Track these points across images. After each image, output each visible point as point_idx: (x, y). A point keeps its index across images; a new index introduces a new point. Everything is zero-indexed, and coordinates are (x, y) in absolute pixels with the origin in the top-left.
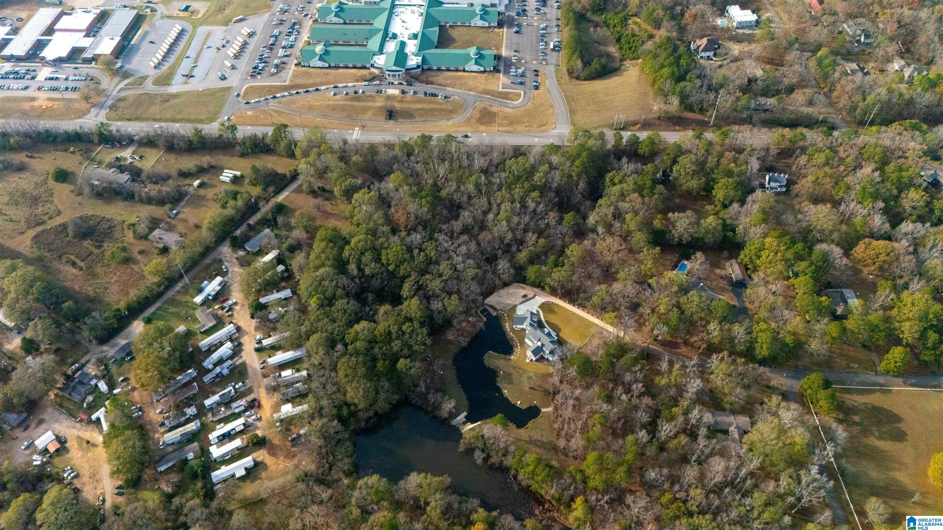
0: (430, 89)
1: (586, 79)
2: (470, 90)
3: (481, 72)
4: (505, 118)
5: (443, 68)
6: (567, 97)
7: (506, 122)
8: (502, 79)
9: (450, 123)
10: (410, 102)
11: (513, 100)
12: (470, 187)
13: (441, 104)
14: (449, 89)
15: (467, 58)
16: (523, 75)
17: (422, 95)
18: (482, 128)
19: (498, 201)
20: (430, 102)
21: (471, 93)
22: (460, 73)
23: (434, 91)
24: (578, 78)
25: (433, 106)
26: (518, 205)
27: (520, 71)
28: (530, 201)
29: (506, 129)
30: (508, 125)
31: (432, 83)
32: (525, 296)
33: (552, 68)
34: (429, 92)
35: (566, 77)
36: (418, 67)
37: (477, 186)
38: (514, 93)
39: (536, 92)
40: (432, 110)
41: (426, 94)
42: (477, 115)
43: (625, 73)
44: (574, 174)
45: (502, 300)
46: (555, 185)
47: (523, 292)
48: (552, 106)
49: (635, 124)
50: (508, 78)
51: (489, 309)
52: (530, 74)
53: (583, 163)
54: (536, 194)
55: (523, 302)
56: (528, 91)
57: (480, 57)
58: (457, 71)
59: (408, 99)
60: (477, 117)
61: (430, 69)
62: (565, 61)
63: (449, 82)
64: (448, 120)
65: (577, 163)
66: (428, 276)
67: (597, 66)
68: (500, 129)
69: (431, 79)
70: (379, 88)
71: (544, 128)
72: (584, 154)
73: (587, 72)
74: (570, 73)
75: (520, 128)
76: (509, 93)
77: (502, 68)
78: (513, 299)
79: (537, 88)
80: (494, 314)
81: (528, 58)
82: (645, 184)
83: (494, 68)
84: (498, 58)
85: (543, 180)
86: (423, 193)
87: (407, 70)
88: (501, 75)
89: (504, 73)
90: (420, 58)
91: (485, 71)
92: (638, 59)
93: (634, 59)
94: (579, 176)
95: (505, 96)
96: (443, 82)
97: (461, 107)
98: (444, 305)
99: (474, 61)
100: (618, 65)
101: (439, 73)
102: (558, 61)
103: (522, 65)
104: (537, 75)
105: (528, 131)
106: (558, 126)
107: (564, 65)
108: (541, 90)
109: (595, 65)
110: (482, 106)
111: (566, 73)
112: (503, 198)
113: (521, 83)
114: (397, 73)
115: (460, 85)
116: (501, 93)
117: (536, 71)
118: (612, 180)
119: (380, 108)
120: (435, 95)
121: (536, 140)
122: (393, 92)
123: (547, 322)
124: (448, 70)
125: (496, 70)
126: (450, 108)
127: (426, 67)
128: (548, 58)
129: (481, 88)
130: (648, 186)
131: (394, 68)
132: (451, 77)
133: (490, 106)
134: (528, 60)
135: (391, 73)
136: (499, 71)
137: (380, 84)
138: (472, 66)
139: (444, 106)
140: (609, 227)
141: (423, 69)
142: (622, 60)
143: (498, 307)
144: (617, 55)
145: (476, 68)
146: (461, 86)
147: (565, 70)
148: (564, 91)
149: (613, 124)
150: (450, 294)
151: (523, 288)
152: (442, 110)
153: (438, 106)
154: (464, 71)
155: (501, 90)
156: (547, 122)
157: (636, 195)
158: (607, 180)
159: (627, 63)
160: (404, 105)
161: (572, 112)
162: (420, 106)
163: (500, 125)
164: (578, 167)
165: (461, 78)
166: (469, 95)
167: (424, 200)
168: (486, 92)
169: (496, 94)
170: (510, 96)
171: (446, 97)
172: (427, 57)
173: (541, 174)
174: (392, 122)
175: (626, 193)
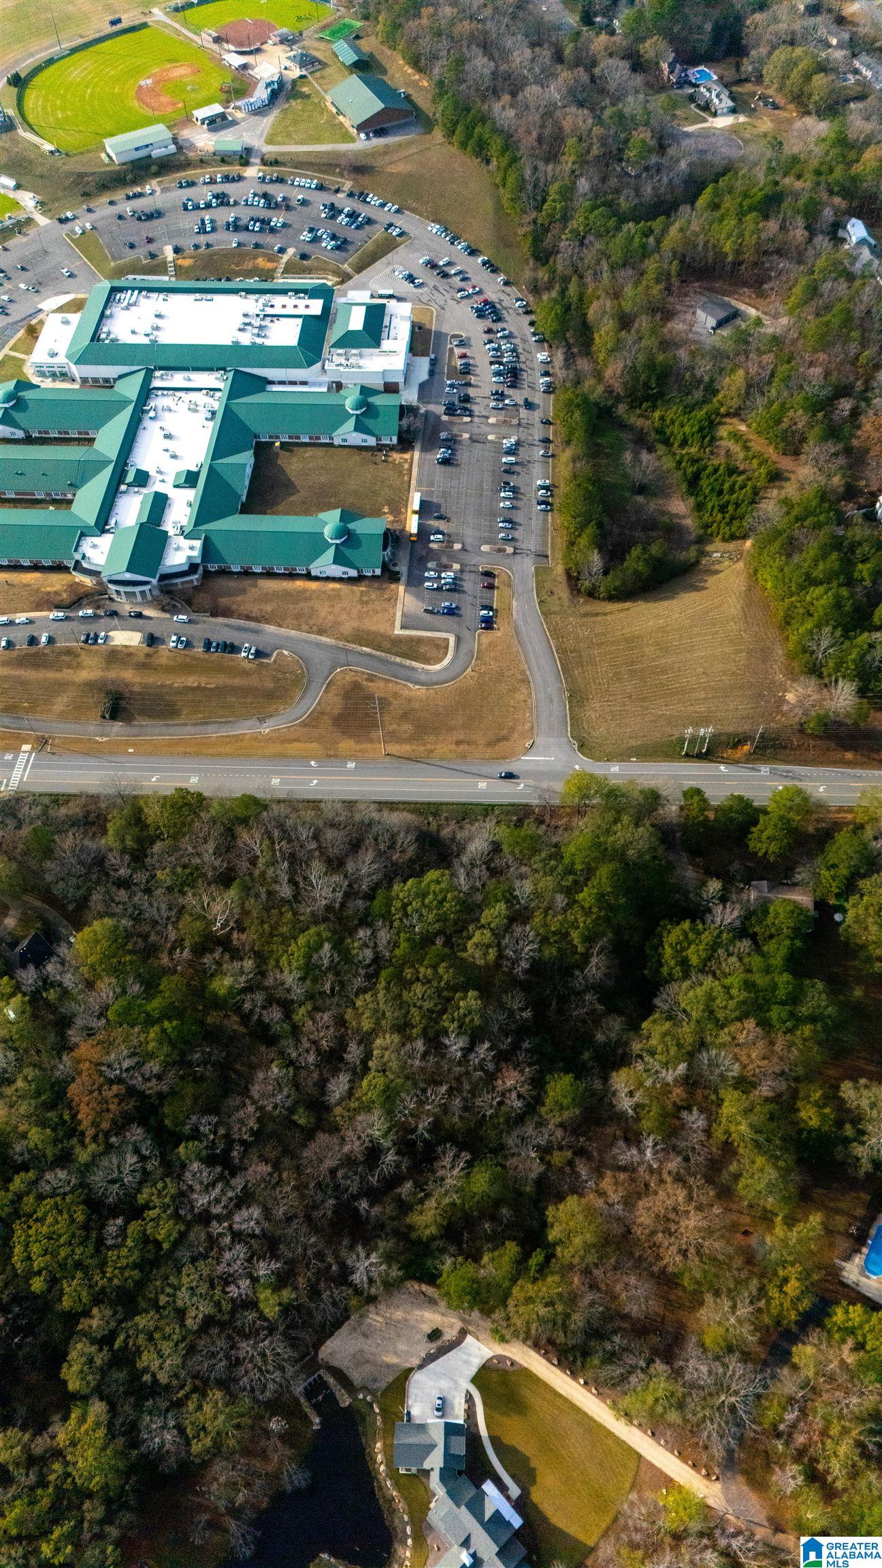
0: (219, 629)
1: (611, 598)
2: (321, 632)
3: (351, 580)
4: (405, 716)
5: (258, 569)
6: (562, 651)
7: (407, 727)
8: (405, 600)
9: (266, 729)
10: (169, 670)
11: (427, 661)
12: (290, 977)
13: (245, 673)
14: (271, 628)
15: (316, 544)
16: (455, 588)
17: (199, 650)
18: (347, 745)
19: (367, 1025)
20: (220, 669)
21: (324, 639)
22: (299, 584)
23: (229, 636)
24: (592, 594)
25: (221, 680)
26: (420, 1045)
27: (448, 575)
28: (453, 1027)
29: (406, 748)
30: (410, 739)
31: (227, 613)
32: (435, 1335)
33: (528, 566)
34: (216, 638)
35: (563, 592)
36: (193, 568)
37: (310, 970)
38: (431, 641)
39: (487, 637)
40: (221, 691)
41: (208, 645)
42: (335, 703)
43: (711, 581)
44: (575, 936)
45: (369, 1346)
46: (524, 965)
47: (430, 1318)
48: (525, 681)
49: (737, 741)
50: (419, 596)
51: (331, 1380)
52: (471, 584)
53: (601, 897)
54: (471, 1001)
55: (430, 1358)
56: (466, 634)
57: (348, 538)
58: (292, 576)
59: (163, 661)
60: (336, 712)
61: (224, 573)
62: (561, 542)
63: (268, 608)
64: (262, 720)
65: (586, 896)
66: (142, 1321)
67: (641, 567)
68: (394, 748)
69: (224, 601)
70: (92, 628)
71: (502, 747)
72: (604, 872)
73: (612, 581)
74: (573, 579)
75: (444, 747)
76: (420, 640)
77: (403, 569)
78: (402, 1347)
79: (488, 623)
80: (345, 1401)
81: (470, 535)
82: (775, 987)
83: (385, 567)
84: (392, 538)
85: (492, 954)
86: (155, 1005)
87: (164, 577)
88: (401, 588)
89: (409, 584)
90: (198, 544)
91: (360, 578)
92: (744, 537)
93: (733, 537)
94: (590, 939)
95: (411, 649)
96: (255, 610)
97: (297, 682)
98: (181, 1430)
99: (331, 552)
100: (692, 553)
101: (247, 582)
102: (545, 543)
103: (453, 557)
104: (491, 587)
105: (463, 757)
106: (540, 740)
107: (559, 555)
108: (501, 630)
109: (635, 561)
110: (349, 678)
111: (562, 579)
112: (378, 1016)
113: (451, 612)
114: (137, 589)
115: (298, 616)
116: (399, 641)
117: (489, 574)
118: (679, 951)
119: (90, 685)
120: (232, 648)
121: (482, 785)
122: (126, 638)
123: (495, 1440)
124: (269, 574)
125: (390, 575)
126: (269, 684)
127: (213, 567)
128: (516, 534)
129: (348, 627)
130: (781, 993)
131: (128, 576)
132: (275, 595)
133: (371, 678)
134: (468, 541)
135: (122, 589)
136: (394, 577)
137: (96, 617)
138: (325, 564)
139: (254, 681)
140: (672, 1130)
141: (207, 574)
142: (702, 540)
143: (356, 1376)
144: (689, 522)
145: (337, 571)
146: (300, 620)
147: (560, 569)
148: (556, 632)
149: (681, 741)
150: (201, 1387)
151: (432, 1302)
152: (245, 692)
153: (237, 682)
154: (308, 576)
155: (398, 631)
156: (512, 730)
157: (750, 1024)
158: (668, 951)
159: (717, 549)
160: (151, 679)
161: (576, 697)
162: (192, 681)
163: (392, 737)
164: (587, 912)
165: (301, 596)
166: (318, 645)
167: (153, 1033)
168: (361, 637)
169: (387, 645)
170: (422, 649)
171: (259, 654)
172: (216, 540)
173: (487, 936)
174: (117, 726)
175: (721, 1015)
